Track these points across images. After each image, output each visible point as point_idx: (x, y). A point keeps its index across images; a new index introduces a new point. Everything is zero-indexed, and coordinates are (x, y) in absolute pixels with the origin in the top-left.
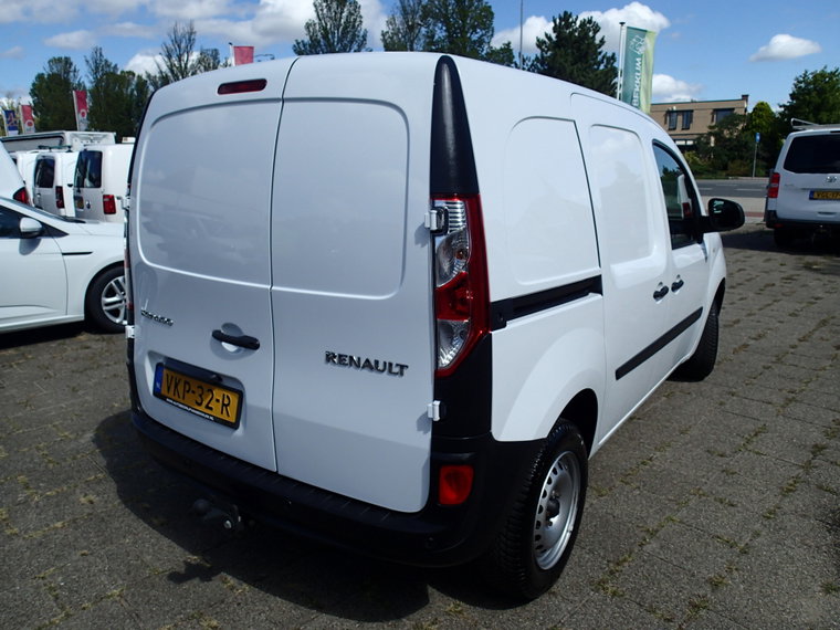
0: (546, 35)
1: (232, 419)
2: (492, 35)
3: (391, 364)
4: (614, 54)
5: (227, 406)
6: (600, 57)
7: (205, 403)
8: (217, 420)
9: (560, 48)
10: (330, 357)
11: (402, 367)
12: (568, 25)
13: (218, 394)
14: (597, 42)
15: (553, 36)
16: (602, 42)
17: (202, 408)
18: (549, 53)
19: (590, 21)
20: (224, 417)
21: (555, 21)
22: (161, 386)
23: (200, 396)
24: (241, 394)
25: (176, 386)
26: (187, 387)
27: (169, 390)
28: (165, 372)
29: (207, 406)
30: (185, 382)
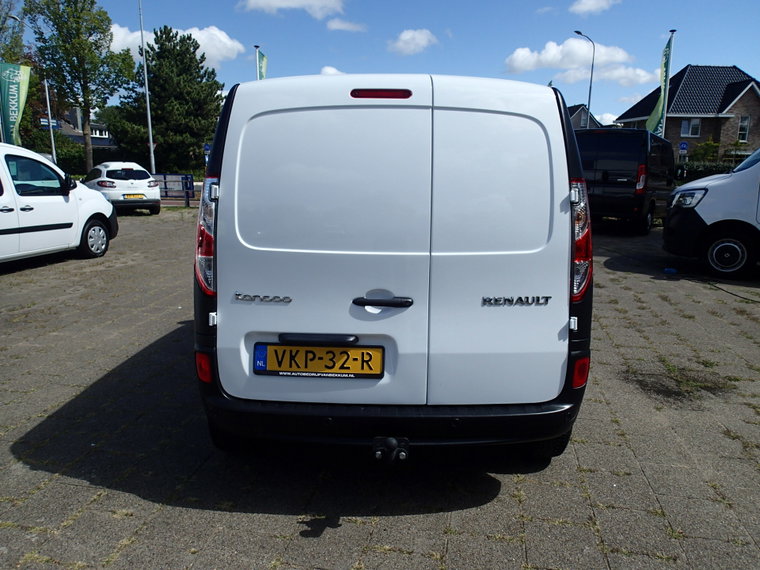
0: (149, 45)
1: (376, 370)
2: (111, 40)
3: (538, 298)
4: (213, 70)
5: (367, 362)
6: (202, 72)
7: (338, 365)
8: (358, 376)
9: (163, 58)
10: (486, 302)
11: (547, 299)
12: (169, 39)
13: (354, 353)
14: (198, 57)
15: (156, 47)
16: (203, 58)
17: (336, 369)
18: (154, 63)
19: (189, 38)
20: (366, 371)
21: (156, 34)
22: (265, 363)
23: (331, 360)
24: (382, 348)
25: (292, 358)
26: (310, 356)
27: (280, 364)
28: (270, 349)
29: (342, 367)
30: (307, 352)
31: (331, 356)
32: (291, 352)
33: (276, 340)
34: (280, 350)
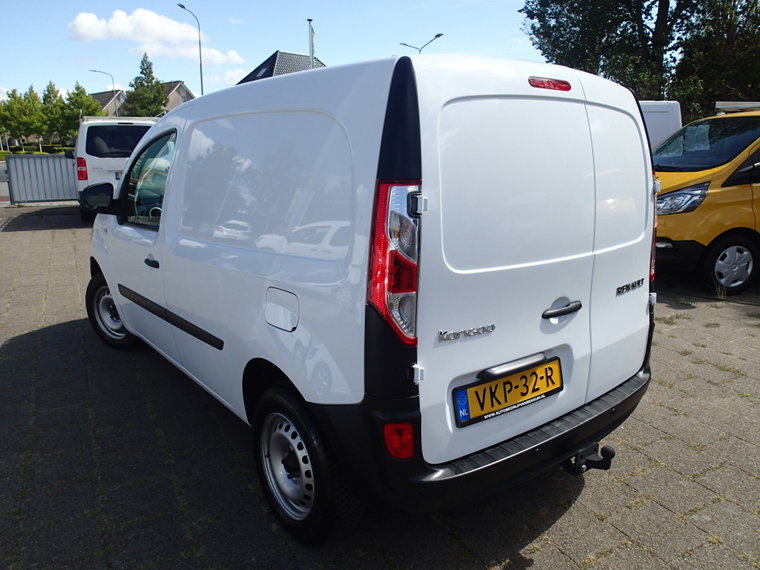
1: (558, 385)
3: (639, 281)
5: (550, 377)
7: (531, 389)
8: (548, 394)
10: (618, 291)
13: (540, 372)
17: (530, 394)
20: (551, 387)
22: (468, 411)
23: (525, 385)
24: (558, 359)
25: (493, 395)
26: (508, 387)
27: (482, 406)
28: (471, 392)
29: (534, 390)
30: (505, 384)
31: (524, 380)
32: (491, 388)
33: (474, 379)
34: (480, 389)
